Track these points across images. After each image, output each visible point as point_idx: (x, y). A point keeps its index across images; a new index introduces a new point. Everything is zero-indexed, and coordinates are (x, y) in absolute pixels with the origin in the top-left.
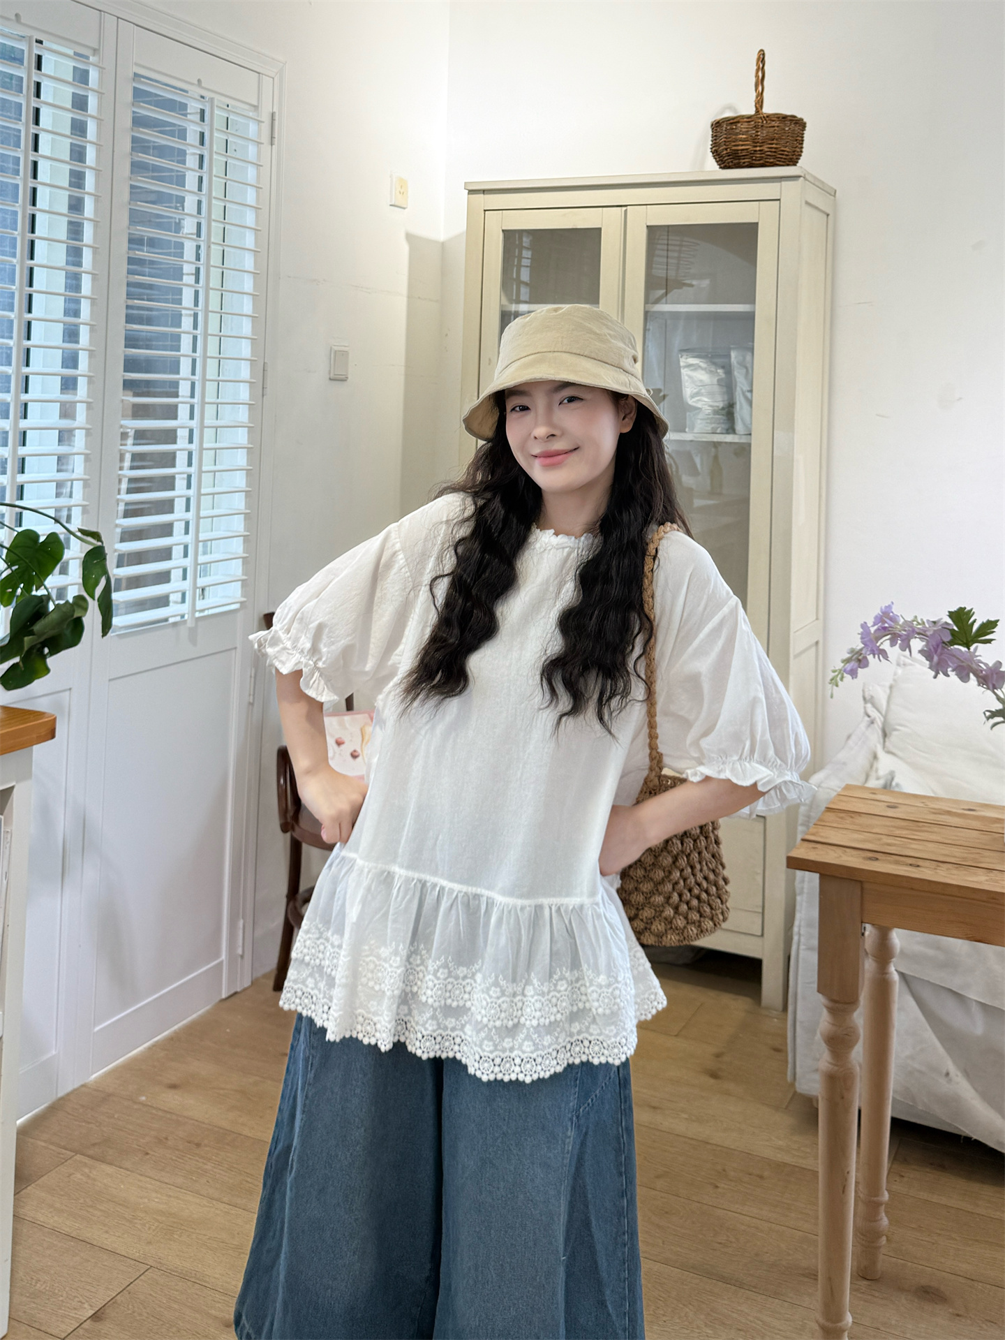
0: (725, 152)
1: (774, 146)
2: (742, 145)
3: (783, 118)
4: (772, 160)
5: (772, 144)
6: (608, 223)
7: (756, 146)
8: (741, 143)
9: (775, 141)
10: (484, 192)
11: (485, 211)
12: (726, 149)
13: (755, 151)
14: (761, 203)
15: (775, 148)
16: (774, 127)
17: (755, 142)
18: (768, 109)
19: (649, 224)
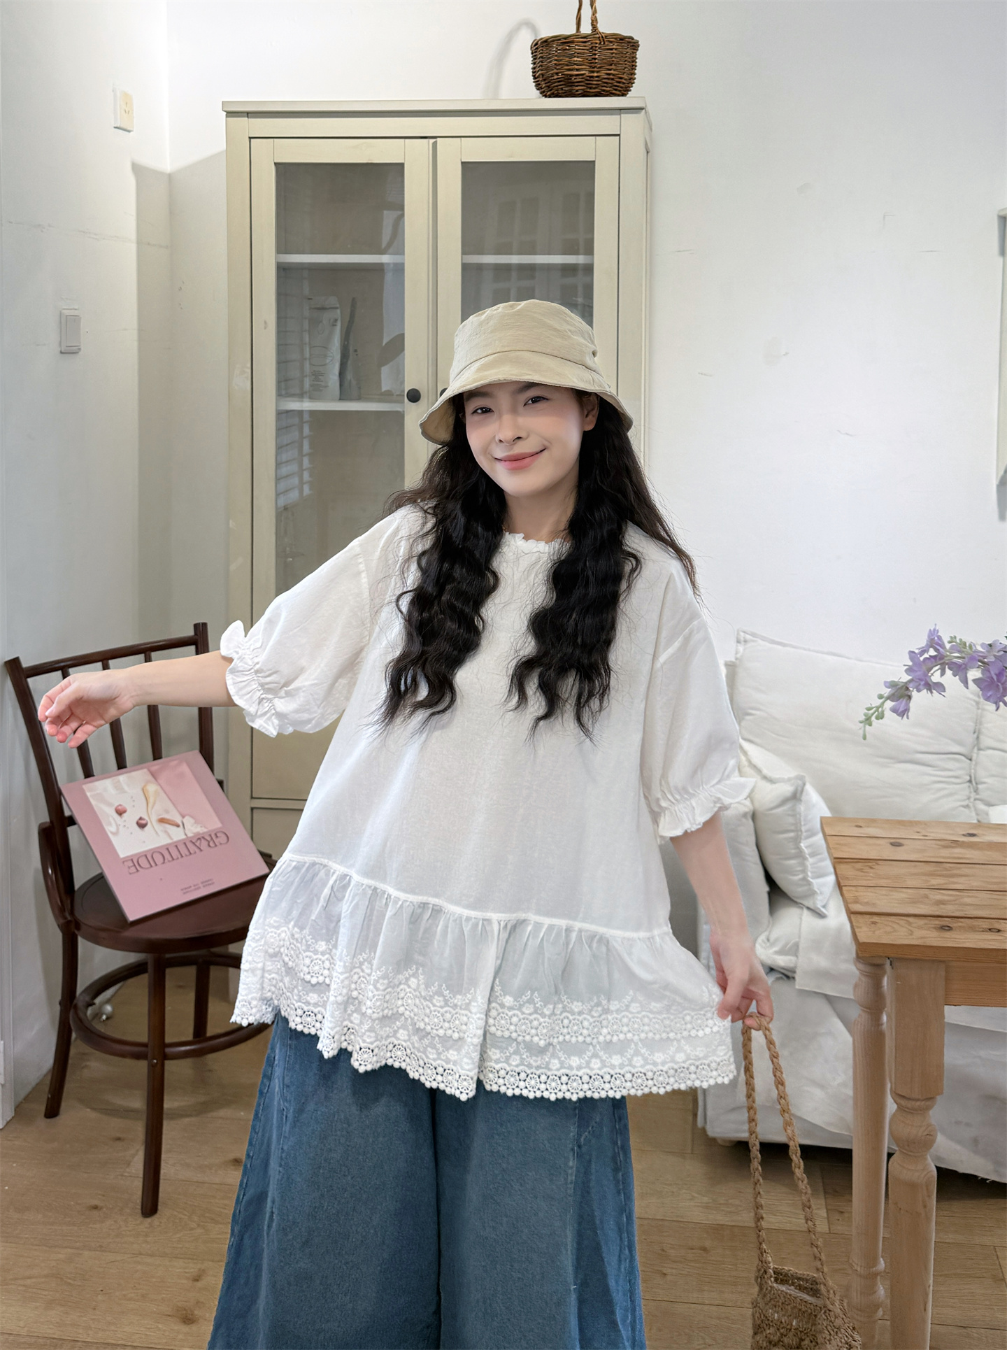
0: (556, 77)
1: (612, 72)
2: (577, 70)
3: (621, 39)
4: (608, 89)
5: (610, 70)
6: (414, 158)
7: (593, 72)
8: (576, 67)
9: (613, 67)
10: (248, 114)
11: (250, 138)
12: (557, 74)
13: (592, 77)
14: (598, 138)
15: (614, 75)
16: (612, 49)
17: (592, 65)
18: (604, 28)
19: (463, 160)
